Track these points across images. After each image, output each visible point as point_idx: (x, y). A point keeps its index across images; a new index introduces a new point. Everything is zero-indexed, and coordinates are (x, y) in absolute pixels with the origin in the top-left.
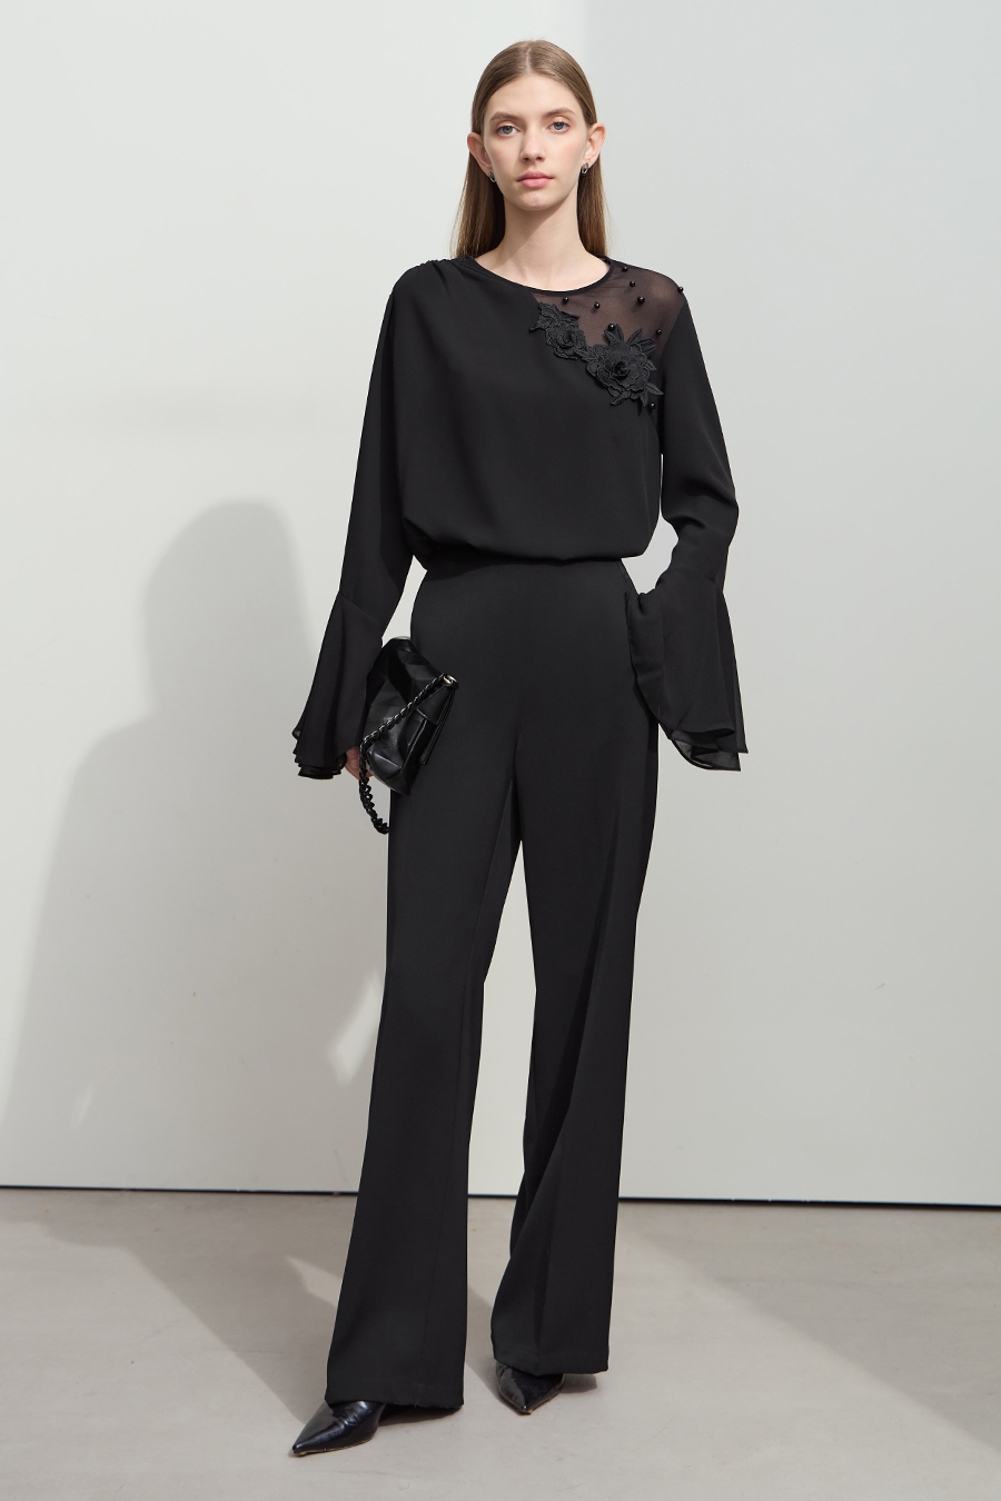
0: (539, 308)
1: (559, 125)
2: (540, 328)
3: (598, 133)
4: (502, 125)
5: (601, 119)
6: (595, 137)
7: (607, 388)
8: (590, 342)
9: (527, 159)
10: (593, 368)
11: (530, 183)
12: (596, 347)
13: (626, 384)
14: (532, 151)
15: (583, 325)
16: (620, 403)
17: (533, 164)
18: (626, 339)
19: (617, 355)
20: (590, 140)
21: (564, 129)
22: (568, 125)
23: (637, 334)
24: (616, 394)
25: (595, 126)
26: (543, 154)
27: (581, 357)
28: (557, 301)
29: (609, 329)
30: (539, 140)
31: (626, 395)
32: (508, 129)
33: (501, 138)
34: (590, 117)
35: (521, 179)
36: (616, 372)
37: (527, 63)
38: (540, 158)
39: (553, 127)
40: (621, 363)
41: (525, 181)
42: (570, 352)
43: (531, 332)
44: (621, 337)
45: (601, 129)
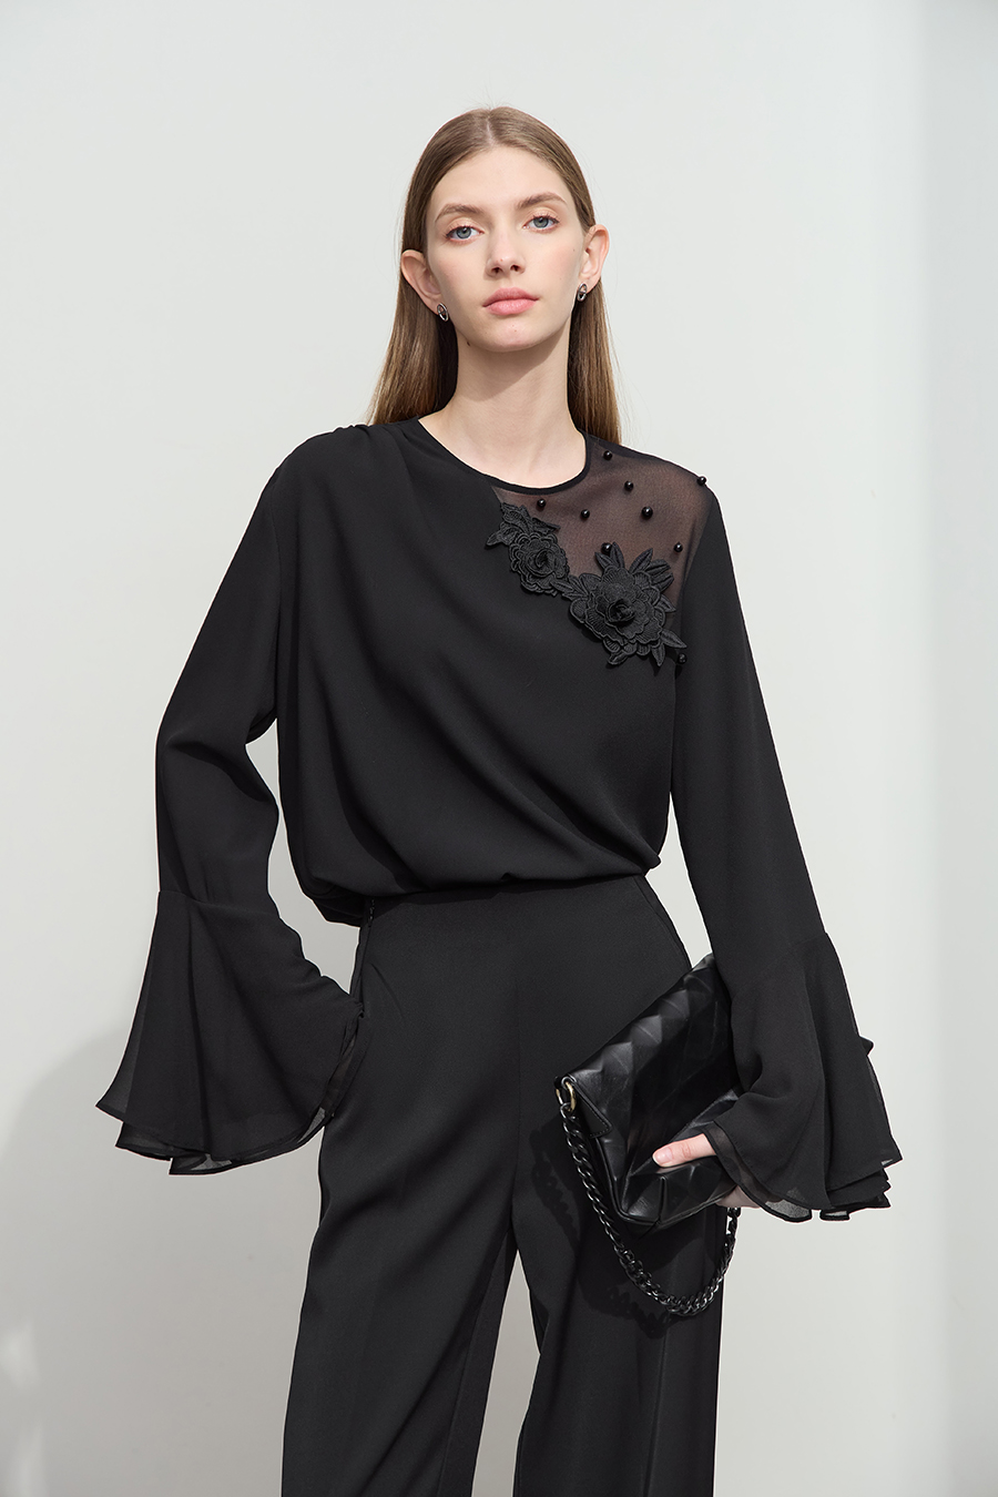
0: (501, 509)
1: (542, 221)
2: (502, 543)
3: (597, 239)
4: (455, 226)
5: (601, 218)
6: (594, 246)
7: (600, 641)
8: (575, 572)
9: (497, 270)
10: (579, 609)
11: (504, 307)
12: (583, 578)
13: (629, 633)
14: (505, 257)
15: (564, 541)
16: (621, 662)
17: (506, 275)
18: (628, 566)
19: (617, 590)
20: (588, 251)
21: (550, 225)
22: (555, 221)
23: (645, 557)
24: (615, 649)
25: (592, 230)
26: (520, 263)
27: (560, 592)
28: (529, 501)
29: (604, 550)
30: (511, 241)
31: (630, 650)
32: (463, 231)
33: (456, 244)
34: (585, 215)
35: (488, 303)
36: (614, 615)
37: (489, 132)
38: (516, 268)
39: (532, 224)
40: (621, 602)
41: (495, 305)
42: (545, 584)
43: (488, 548)
44: (620, 563)
45: (602, 233)
